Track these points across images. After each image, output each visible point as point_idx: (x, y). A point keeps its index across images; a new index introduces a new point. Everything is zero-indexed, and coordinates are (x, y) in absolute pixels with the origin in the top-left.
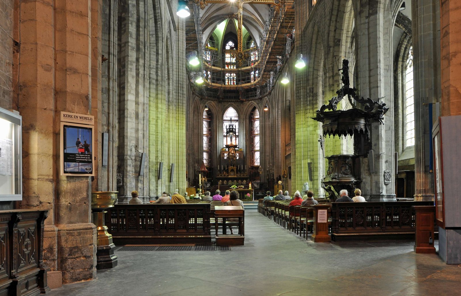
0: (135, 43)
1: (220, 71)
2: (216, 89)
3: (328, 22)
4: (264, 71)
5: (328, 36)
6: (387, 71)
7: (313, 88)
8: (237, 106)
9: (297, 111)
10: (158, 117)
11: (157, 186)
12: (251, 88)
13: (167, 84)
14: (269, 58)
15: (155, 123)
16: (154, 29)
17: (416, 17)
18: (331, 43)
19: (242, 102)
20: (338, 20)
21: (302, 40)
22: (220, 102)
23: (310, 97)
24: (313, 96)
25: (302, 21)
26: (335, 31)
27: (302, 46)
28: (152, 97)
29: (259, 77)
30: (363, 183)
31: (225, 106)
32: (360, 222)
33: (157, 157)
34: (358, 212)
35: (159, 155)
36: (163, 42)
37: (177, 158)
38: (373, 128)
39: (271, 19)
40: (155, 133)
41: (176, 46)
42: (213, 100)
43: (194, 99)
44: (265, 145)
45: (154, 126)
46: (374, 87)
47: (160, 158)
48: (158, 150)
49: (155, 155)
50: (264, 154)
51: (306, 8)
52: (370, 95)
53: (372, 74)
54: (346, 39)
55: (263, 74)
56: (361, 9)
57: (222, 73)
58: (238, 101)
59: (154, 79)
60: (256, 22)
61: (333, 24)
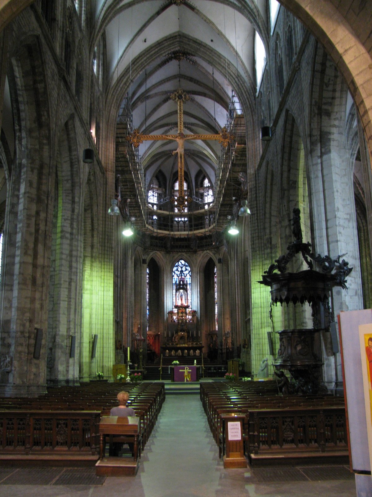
0: (36, 193)
1: (168, 216)
2: (164, 236)
3: (280, 161)
4: (220, 215)
5: (282, 178)
6: (349, 221)
7: (271, 238)
8: (189, 256)
9: (253, 267)
10: (71, 279)
11: (68, 367)
12: (205, 235)
13: (91, 236)
14: (223, 200)
15: (67, 286)
16: (69, 173)
17: (366, 160)
18: (285, 186)
19: (195, 252)
20: (292, 159)
21: (256, 180)
22: (168, 252)
23: (267, 249)
24: (271, 248)
25: (255, 158)
26: (289, 171)
27: (256, 187)
28: (65, 254)
29: (214, 222)
30: (325, 365)
31: (174, 257)
32: (289, 437)
33: (68, 329)
34: (286, 424)
35: (72, 326)
36: (80, 188)
37: (102, 328)
38: (334, 294)
39: (223, 155)
40: (67, 299)
41: (103, 191)
42: (159, 251)
43: (135, 250)
44: (223, 306)
45: (67, 290)
46: (332, 242)
47: (72, 331)
48: (71, 320)
49: (66, 326)
50: (222, 317)
51: (259, 143)
52: (329, 251)
53: (329, 225)
54: (303, 180)
55: (219, 219)
56: (312, 147)
57: (170, 217)
58: (190, 251)
59: (67, 232)
60: (209, 158)
61: (285, 163)
